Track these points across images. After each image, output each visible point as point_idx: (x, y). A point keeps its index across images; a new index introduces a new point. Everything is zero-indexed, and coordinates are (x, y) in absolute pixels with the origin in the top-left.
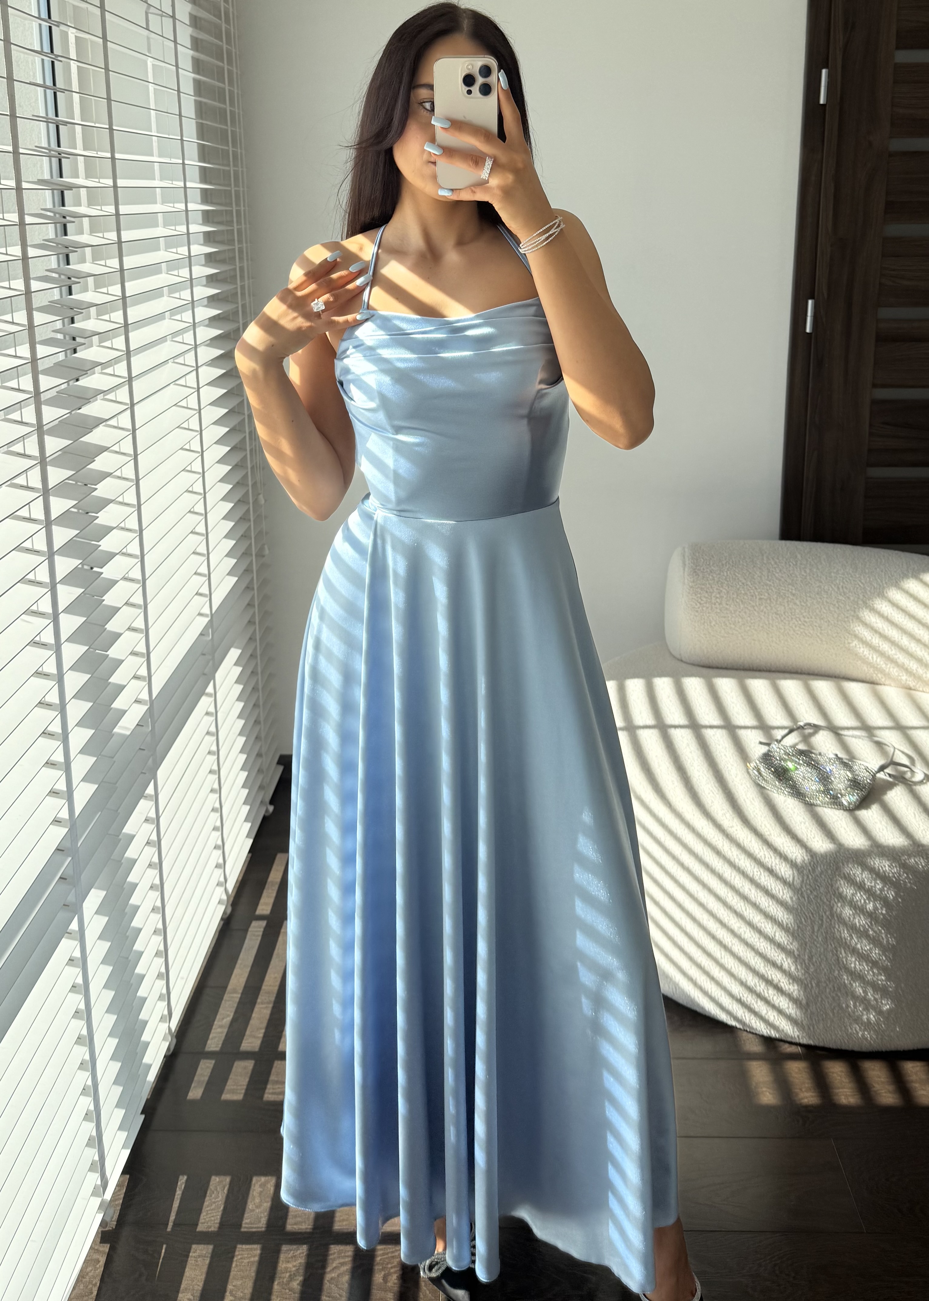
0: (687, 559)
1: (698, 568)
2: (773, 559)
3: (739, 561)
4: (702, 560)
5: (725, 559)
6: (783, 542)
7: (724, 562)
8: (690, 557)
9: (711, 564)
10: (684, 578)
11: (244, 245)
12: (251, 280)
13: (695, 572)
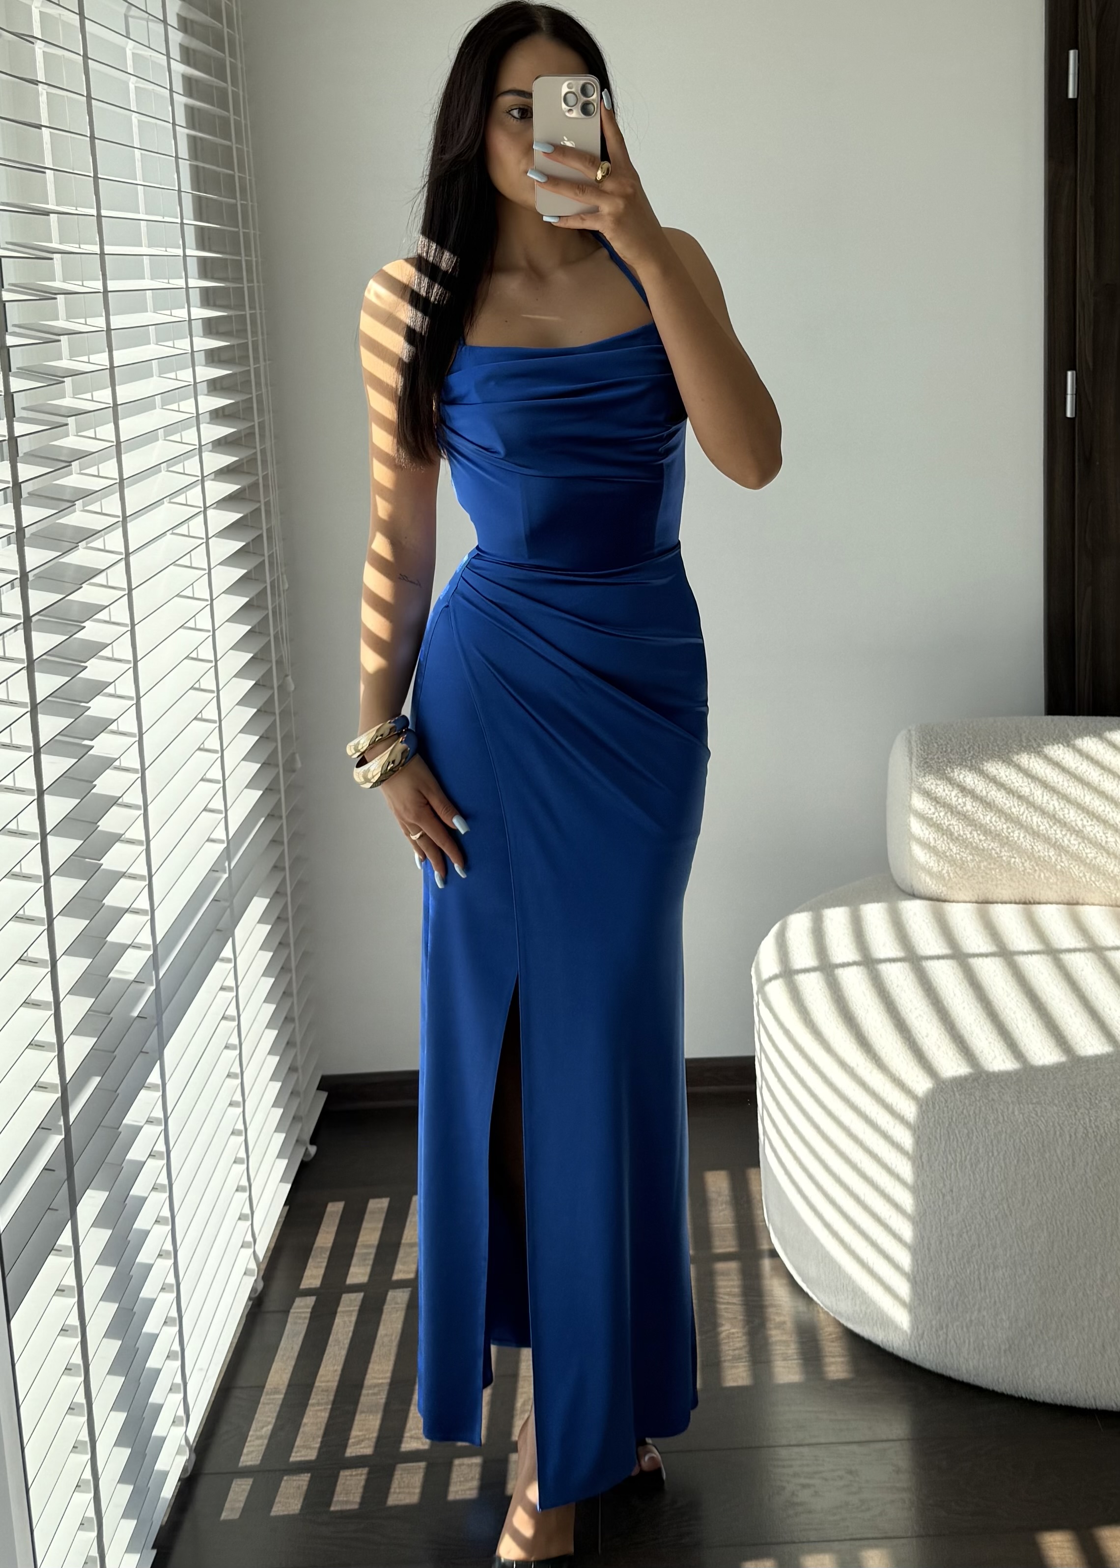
0: (914, 744)
1: (930, 757)
2: (1035, 740)
3: (988, 745)
4: (936, 745)
5: (968, 743)
6: (1050, 717)
7: (966, 748)
8: (918, 742)
9: (949, 750)
10: (911, 772)
11: (258, 311)
12: (268, 362)
13: (927, 762)
